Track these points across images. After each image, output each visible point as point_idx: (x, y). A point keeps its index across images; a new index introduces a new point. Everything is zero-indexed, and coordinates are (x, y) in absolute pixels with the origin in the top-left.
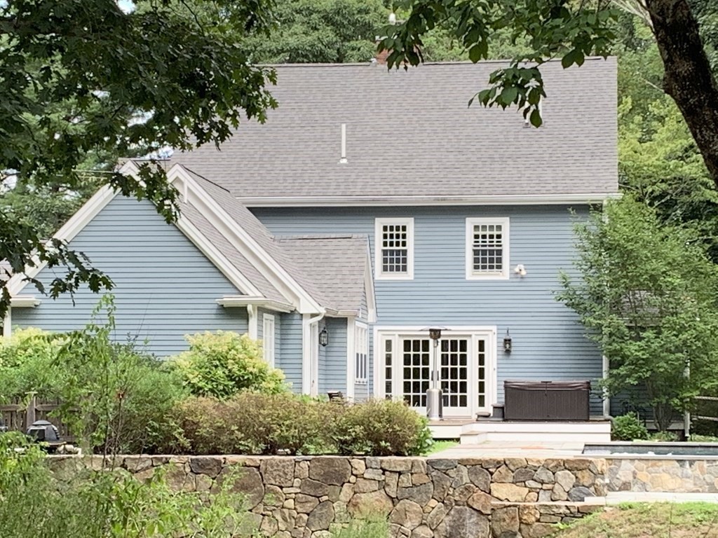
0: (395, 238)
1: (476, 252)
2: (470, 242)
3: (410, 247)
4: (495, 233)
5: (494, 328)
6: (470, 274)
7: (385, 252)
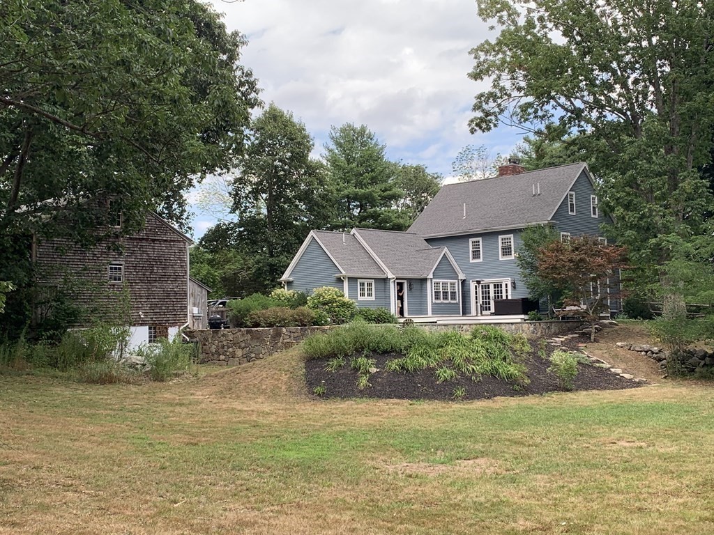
0: (476, 244)
1: (503, 249)
2: (500, 245)
3: (481, 249)
4: (509, 241)
5: (510, 279)
6: (501, 258)
7: (473, 252)
